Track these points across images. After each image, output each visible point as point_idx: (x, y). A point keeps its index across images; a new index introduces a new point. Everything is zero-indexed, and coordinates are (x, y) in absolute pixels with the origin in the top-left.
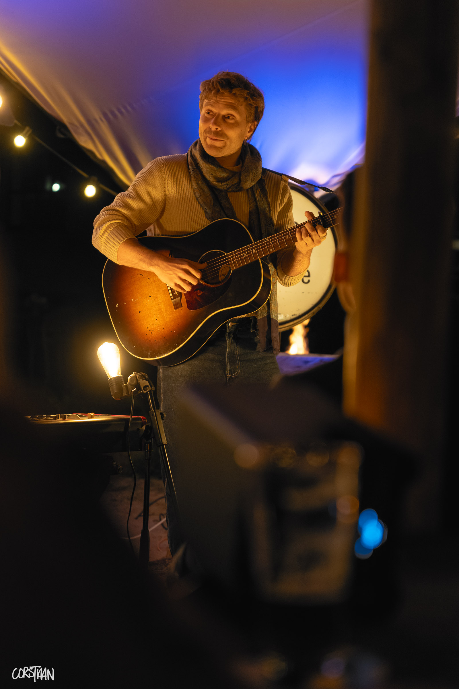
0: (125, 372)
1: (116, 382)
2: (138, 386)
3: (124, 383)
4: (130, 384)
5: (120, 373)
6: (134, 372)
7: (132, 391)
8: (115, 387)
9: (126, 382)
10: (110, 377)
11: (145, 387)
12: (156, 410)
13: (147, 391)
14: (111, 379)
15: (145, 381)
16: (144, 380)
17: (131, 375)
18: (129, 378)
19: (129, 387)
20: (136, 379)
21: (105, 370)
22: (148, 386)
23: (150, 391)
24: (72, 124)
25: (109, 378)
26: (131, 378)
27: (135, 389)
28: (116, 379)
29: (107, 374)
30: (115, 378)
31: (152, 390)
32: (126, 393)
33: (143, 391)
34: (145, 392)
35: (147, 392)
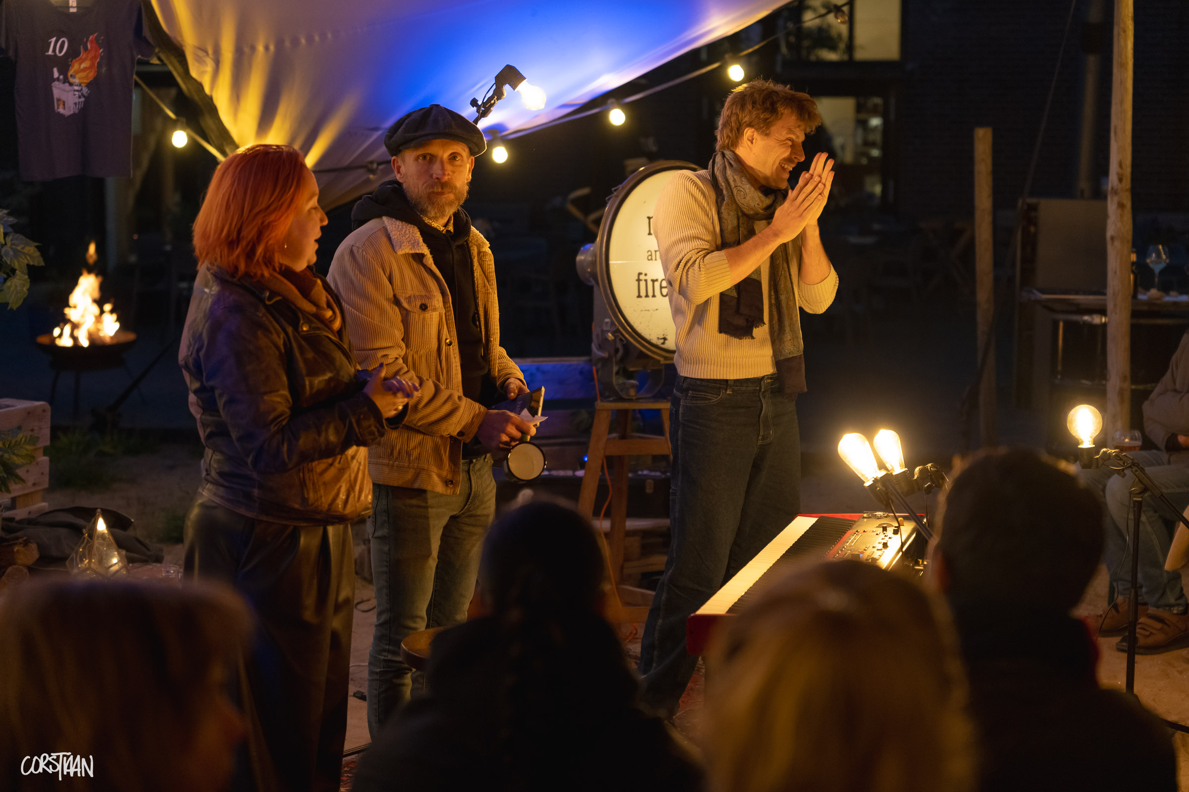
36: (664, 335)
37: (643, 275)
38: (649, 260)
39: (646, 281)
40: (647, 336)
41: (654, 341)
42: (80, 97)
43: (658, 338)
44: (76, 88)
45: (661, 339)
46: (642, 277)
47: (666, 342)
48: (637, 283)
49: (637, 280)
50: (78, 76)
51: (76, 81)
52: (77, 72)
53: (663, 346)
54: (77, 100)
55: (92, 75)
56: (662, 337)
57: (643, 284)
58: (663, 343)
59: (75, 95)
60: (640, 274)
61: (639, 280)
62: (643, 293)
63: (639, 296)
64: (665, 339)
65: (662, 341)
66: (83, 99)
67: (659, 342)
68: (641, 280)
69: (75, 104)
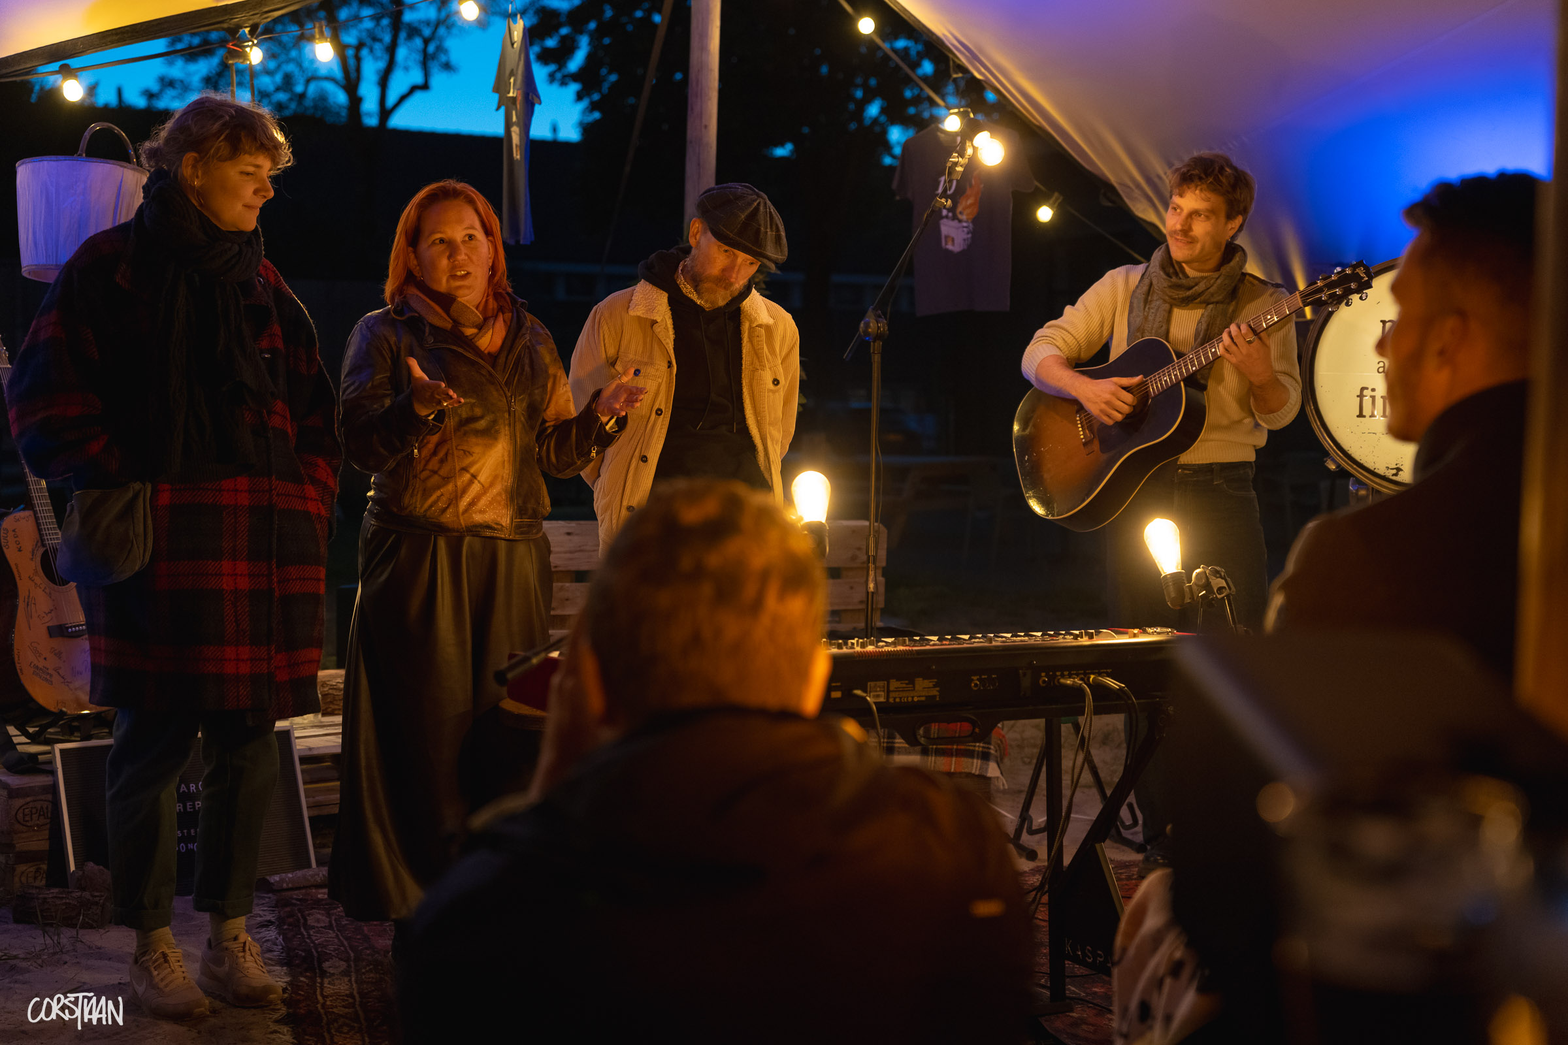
0: (1188, 567)
1: (1173, 581)
2: (1207, 586)
3: (1186, 582)
4: (1195, 583)
5: (1180, 567)
6: (1202, 566)
7: (1200, 595)
8: (1171, 588)
9: (1190, 580)
10: (1164, 573)
11: (1220, 589)
12: (1237, 626)
13: (1222, 595)
14: (1166, 576)
15: (1220, 579)
16: (1217, 578)
17: (1198, 571)
18: (1194, 574)
19: (1195, 588)
20: (1204, 576)
21: (1156, 561)
22: (1224, 588)
23: (1228, 596)
24: (1123, 184)
25: (1163, 575)
26: (1198, 574)
27: (1204, 592)
28: (1175, 576)
29: (1160, 569)
30: (1171, 574)
31: (1230, 594)
32: (1190, 598)
33: (1216, 596)
34: (1219, 596)
35: (1224, 597)
36: (1396, 465)
37: (1370, 389)
38: (1378, 372)
39: (1373, 398)
40: (1370, 466)
41: (1381, 470)
42: (968, 233)
43: (1388, 468)
44: (965, 224)
45: (1392, 469)
46: (1365, 392)
47: (1400, 473)
48: (1359, 398)
49: (1358, 396)
50: (965, 212)
51: (964, 217)
52: (964, 209)
53: (1394, 478)
54: (966, 236)
55: (975, 210)
56: (1396, 467)
57: (1367, 401)
58: (1396, 475)
59: (963, 231)
60: (1367, 388)
61: (1361, 396)
62: (1367, 411)
63: (1361, 415)
64: (1399, 470)
65: (1394, 471)
66: (970, 236)
67: (1389, 474)
68: (1366, 396)
69: (964, 240)
